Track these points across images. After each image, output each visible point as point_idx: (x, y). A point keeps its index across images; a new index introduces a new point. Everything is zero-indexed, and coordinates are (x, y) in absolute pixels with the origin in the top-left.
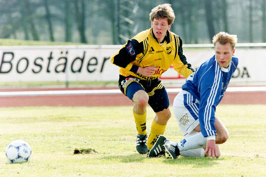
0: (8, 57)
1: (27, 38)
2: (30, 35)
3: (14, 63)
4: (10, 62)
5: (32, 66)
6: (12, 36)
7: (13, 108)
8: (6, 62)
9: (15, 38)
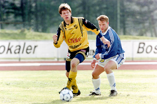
0: (142, 45)
1: (152, 36)
2: (154, 34)
3: (145, 48)
4: (143, 48)
5: (154, 50)
6: (145, 35)
7: (137, 70)
8: (141, 48)
9: (146, 36)
